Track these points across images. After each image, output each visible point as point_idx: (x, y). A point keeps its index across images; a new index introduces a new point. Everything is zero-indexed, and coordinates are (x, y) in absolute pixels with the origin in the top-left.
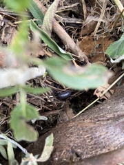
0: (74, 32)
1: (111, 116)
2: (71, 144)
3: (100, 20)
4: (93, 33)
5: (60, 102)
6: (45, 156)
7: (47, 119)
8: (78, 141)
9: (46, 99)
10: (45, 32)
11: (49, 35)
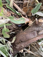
0: (21, 6)
1: (31, 31)
2: (20, 39)
3: (28, 2)
4: (27, 6)
5: (18, 28)
6: (13, 42)
7: (15, 33)
8: (22, 38)
9: (13, 27)
10: (11, 7)
11: (13, 8)
